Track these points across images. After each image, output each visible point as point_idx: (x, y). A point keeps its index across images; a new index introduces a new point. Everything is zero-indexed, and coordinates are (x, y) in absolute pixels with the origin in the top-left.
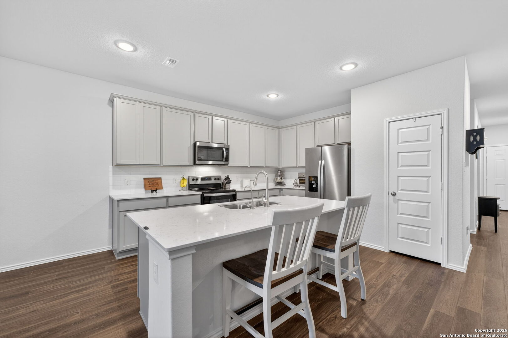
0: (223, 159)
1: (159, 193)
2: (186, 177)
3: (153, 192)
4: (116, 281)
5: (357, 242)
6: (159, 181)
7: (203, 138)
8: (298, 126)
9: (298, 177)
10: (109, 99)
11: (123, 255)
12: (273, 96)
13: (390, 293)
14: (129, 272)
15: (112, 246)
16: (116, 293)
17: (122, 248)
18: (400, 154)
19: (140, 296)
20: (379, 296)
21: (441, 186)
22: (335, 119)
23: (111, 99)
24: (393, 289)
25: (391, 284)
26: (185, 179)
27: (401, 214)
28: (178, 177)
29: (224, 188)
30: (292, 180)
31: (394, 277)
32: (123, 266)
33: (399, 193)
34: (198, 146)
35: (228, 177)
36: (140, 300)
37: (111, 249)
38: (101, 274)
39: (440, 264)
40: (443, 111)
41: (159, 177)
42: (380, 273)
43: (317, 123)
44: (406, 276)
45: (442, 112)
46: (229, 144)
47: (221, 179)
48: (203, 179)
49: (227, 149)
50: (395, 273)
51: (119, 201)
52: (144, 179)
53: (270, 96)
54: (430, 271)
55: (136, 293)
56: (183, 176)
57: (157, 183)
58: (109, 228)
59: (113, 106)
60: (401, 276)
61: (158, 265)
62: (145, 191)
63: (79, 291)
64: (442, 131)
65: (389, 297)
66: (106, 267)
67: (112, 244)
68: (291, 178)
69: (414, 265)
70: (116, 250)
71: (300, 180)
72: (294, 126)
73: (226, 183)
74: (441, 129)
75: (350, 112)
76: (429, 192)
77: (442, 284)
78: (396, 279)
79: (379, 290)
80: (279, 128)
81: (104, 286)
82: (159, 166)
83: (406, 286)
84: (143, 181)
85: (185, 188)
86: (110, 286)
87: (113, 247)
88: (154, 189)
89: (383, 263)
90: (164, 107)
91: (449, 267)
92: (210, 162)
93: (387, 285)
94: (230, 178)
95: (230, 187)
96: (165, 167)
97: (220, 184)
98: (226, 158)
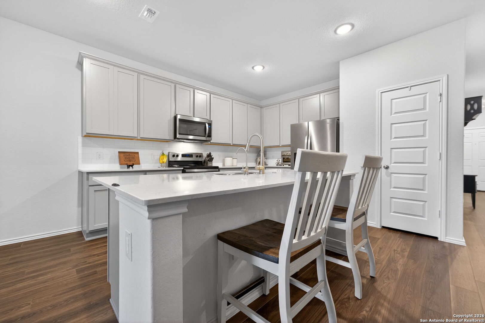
0: (205, 134)
1: (136, 168)
2: (166, 153)
3: (129, 168)
4: (84, 264)
5: (365, 212)
6: (136, 155)
7: (184, 112)
8: (281, 104)
9: (282, 156)
10: (78, 62)
11: (94, 236)
12: (258, 69)
13: (399, 269)
14: (99, 254)
15: (81, 227)
16: (82, 278)
17: (91, 228)
18: (393, 125)
19: (111, 280)
20: (389, 272)
21: (439, 156)
22: (320, 95)
23: (80, 61)
24: (400, 264)
25: (396, 259)
26: (165, 155)
27: (395, 188)
28: (158, 153)
30: (274, 159)
31: (396, 252)
32: (93, 248)
33: (392, 166)
34: (179, 119)
35: (210, 154)
36: (110, 286)
37: (80, 230)
38: (66, 256)
39: (436, 238)
40: (441, 77)
41: (136, 151)
42: (380, 248)
43: (301, 100)
44: (408, 250)
45: (441, 79)
46: (211, 120)
47: (203, 157)
48: (183, 156)
49: (210, 125)
50: (395, 248)
51: (88, 173)
52: (119, 152)
53: (255, 68)
54: (430, 245)
55: (105, 278)
56: (163, 151)
57: (134, 158)
58: (78, 207)
59: (82, 70)
60: (403, 251)
61: (131, 234)
62: (119, 166)
63: (33, 277)
64: (441, 98)
65: (399, 273)
66: (72, 249)
67: (82, 224)
68: (273, 158)
69: (411, 240)
70: (85, 231)
71: (284, 159)
72: (276, 104)
73: (208, 160)
74: (440, 97)
75: (339, 86)
76: (425, 164)
77: (449, 258)
78: (399, 254)
79: (386, 267)
80: (261, 107)
81: (67, 270)
82: (136, 138)
83: (413, 261)
84: (118, 155)
85: (165, 164)
86: (74, 270)
87: (83, 228)
88: (131, 163)
89: (379, 239)
90: (142, 74)
91: (447, 241)
92: (191, 137)
93: (392, 261)
94: (212, 156)
95: (212, 165)
96: (143, 141)
97: (202, 161)
98: (208, 133)
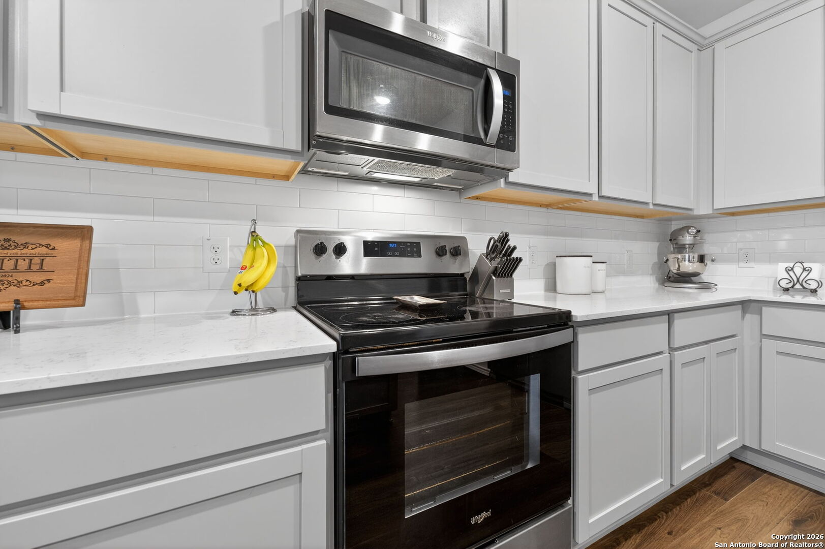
0: (487, 134)
6: (66, 247)
29: (484, 301)
35: (504, 238)
46: (511, 53)
47: (466, 254)
48: (372, 249)
49: (510, 82)
68: (745, 257)
73: (495, 272)
94: (515, 248)
95: (511, 295)
96: (147, 170)
97: (462, 275)
98: (502, 130)
